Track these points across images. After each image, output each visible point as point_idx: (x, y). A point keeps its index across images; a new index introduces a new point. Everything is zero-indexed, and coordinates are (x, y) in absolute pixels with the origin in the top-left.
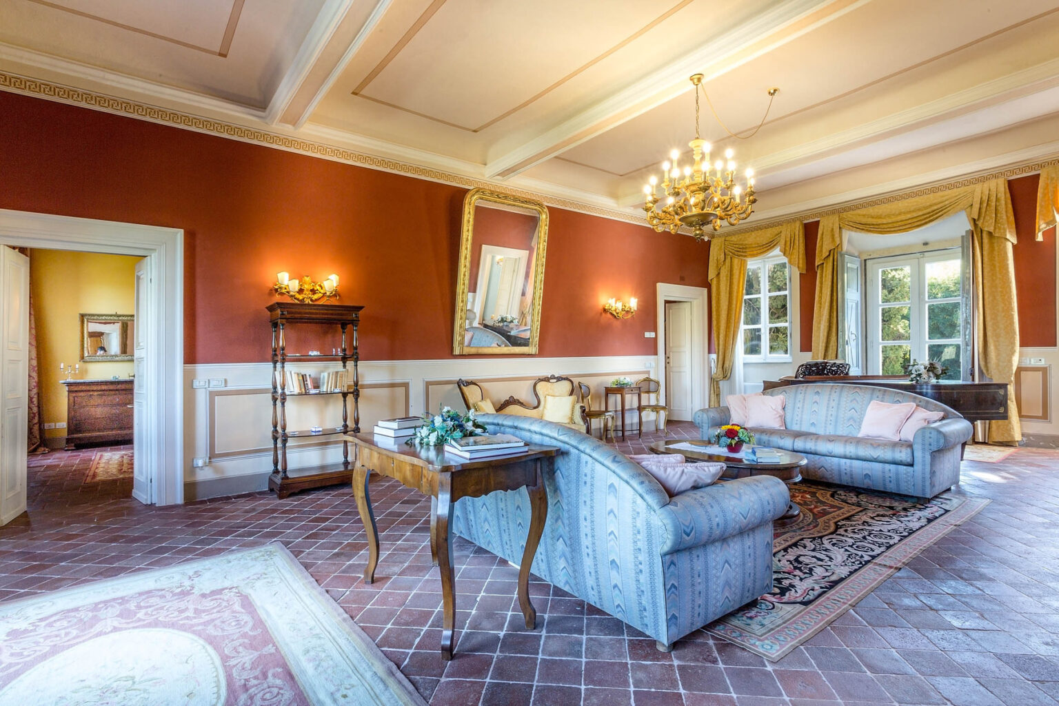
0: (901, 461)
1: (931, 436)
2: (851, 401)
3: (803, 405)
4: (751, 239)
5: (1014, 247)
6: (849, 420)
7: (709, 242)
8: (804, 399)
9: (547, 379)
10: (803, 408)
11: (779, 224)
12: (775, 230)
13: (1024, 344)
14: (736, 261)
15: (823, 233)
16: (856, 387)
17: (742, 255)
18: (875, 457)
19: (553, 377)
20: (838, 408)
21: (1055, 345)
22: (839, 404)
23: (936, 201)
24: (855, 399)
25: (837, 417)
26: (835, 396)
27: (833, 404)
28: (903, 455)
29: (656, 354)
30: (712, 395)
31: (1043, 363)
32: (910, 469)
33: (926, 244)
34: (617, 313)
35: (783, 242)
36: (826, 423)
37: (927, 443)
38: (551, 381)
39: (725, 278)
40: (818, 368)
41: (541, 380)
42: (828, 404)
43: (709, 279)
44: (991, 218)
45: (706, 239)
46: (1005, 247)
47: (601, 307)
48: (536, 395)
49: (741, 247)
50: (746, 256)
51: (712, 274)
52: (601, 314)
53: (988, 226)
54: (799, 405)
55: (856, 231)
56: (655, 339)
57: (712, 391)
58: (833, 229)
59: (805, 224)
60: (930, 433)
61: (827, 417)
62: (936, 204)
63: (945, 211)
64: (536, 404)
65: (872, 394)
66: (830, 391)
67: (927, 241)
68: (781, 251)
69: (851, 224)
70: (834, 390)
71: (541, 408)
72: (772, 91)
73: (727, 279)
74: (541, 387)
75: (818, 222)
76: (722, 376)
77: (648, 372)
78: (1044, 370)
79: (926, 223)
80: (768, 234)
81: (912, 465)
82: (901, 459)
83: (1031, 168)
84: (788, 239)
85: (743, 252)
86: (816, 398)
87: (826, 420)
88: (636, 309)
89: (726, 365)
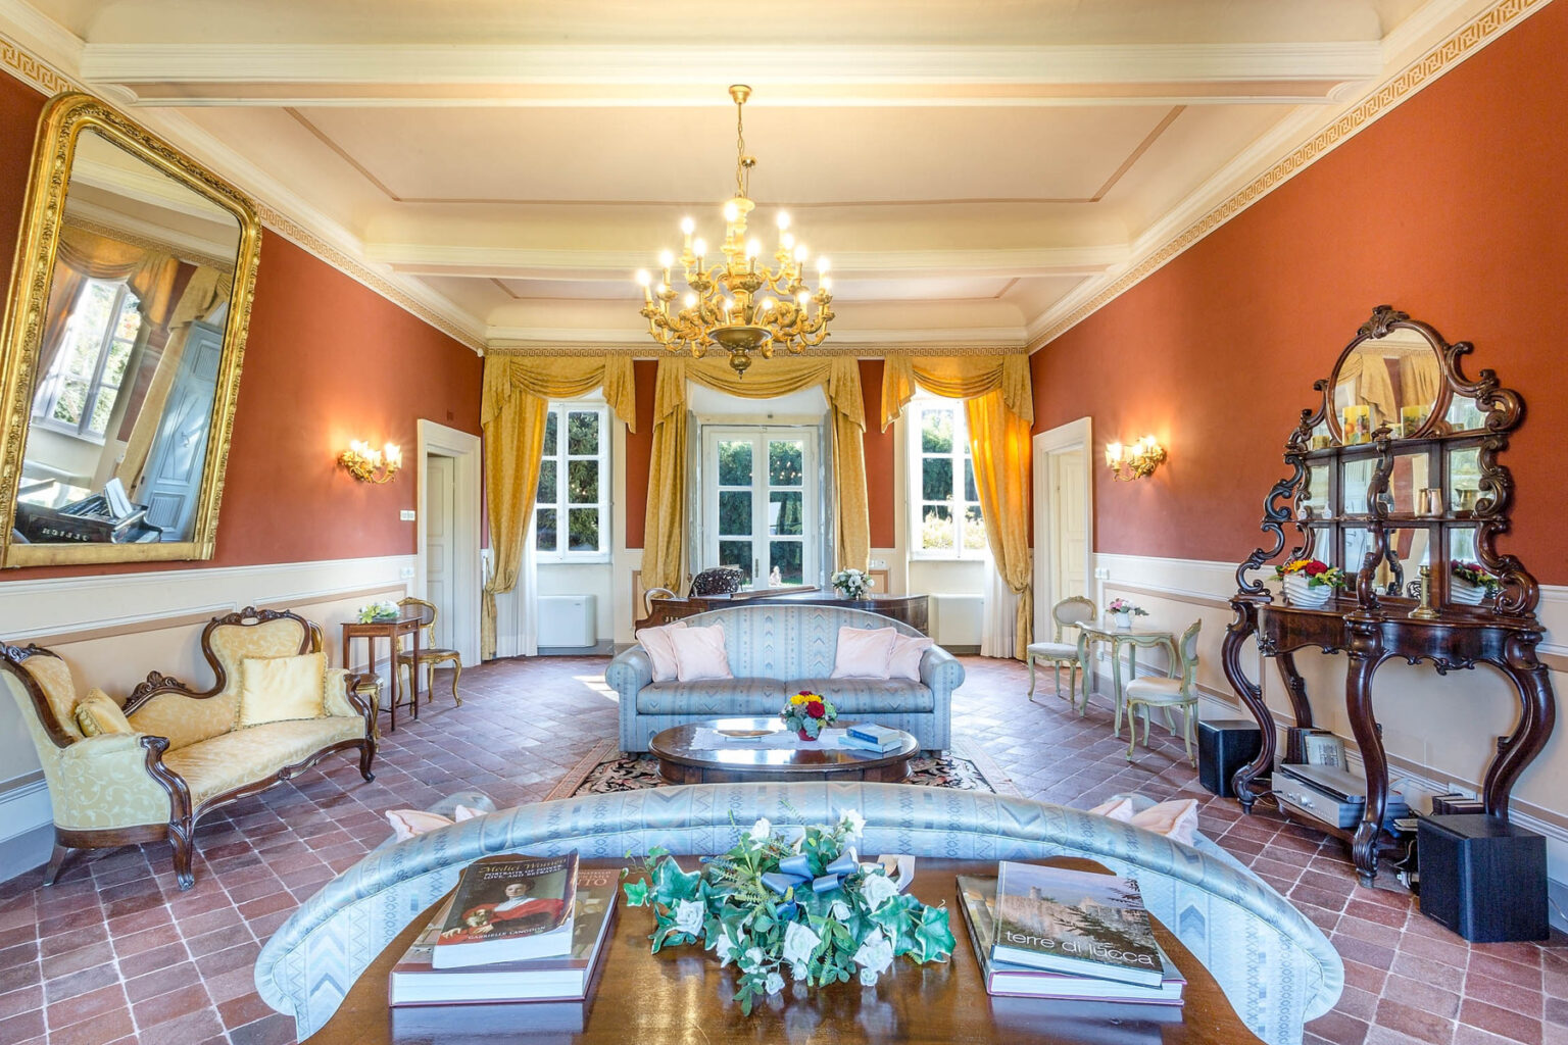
0: (924, 708)
1: (953, 671)
2: (816, 628)
3: (751, 639)
4: (558, 368)
5: (864, 434)
6: (815, 655)
7: (483, 358)
8: (752, 630)
9: (235, 619)
10: (752, 643)
11: (602, 354)
12: (599, 361)
13: (872, 547)
14: (529, 399)
15: (664, 379)
16: (816, 609)
17: (539, 391)
19: (249, 612)
20: (800, 640)
21: (894, 547)
22: (800, 634)
23: (793, 368)
24: (819, 626)
25: (800, 652)
26: (793, 622)
27: (793, 634)
28: (925, 699)
29: (415, 552)
30: (486, 618)
31: (884, 567)
32: (930, 716)
33: (770, 416)
34: (367, 471)
35: (607, 382)
36: (786, 663)
37: (949, 680)
38: (244, 621)
39: (509, 425)
40: (714, 578)
41: (215, 622)
42: (786, 635)
43: (483, 422)
44: (847, 399)
45: (480, 353)
46: (858, 434)
47: (334, 456)
48: (213, 662)
49: (540, 377)
50: (545, 393)
51: (487, 416)
52: (334, 470)
53: (844, 408)
54: (745, 638)
55: (705, 386)
56: (415, 524)
57: (485, 613)
58: (677, 377)
59: (636, 362)
60: (952, 668)
61: (786, 653)
62: (794, 371)
63: (803, 382)
64: (212, 683)
65: (838, 617)
66: (784, 616)
67: (773, 414)
68: (604, 394)
69: (700, 374)
70: (790, 614)
71: (231, 690)
72: (748, 161)
73: (514, 427)
74: (221, 639)
75: (656, 363)
76: (503, 586)
77: (403, 587)
78: (885, 573)
79: (783, 393)
80: (584, 366)
81: (930, 711)
82: (924, 705)
83: (875, 352)
84: (615, 380)
85: (542, 386)
86: (768, 626)
87: (786, 658)
88: (400, 466)
89: (512, 568)
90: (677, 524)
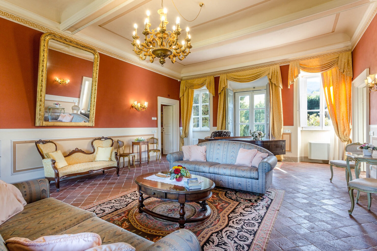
0: (254, 177)
1: (266, 166)
2: (232, 148)
3: (213, 150)
4: (196, 82)
5: (282, 90)
6: (231, 157)
7: (180, 82)
8: (214, 148)
9: (100, 139)
10: (213, 152)
11: (206, 76)
12: (204, 79)
13: (284, 125)
14: (190, 90)
15: (221, 81)
16: (234, 142)
17: (192, 88)
18: (243, 176)
19: (103, 138)
20: (227, 152)
21: (293, 126)
22: (227, 150)
23: (258, 71)
24: (234, 148)
25: (227, 155)
26: (226, 146)
27: (225, 150)
28: (254, 174)
29: (157, 127)
30: (181, 144)
31: (290, 132)
32: (257, 181)
33: (254, 88)
34: (138, 108)
35: (207, 84)
36: (222, 158)
37: (264, 169)
38: (102, 140)
39: (186, 97)
40: (219, 133)
41: (96, 139)
42: (223, 150)
43: (180, 97)
44: (275, 79)
45: (179, 80)
46: (279, 90)
47: (131, 105)
48: (93, 147)
49: (192, 85)
50: (193, 88)
51: (181, 95)
52: (130, 108)
53: (274, 81)
54: (212, 150)
55: (232, 81)
56: (157, 120)
57: (181, 142)
58: (224, 80)
59: (215, 77)
60: (265, 164)
61: (223, 155)
62: (258, 73)
63: (261, 75)
64: (93, 151)
65: (240, 145)
66: (224, 144)
67: (255, 87)
68: (206, 87)
69: (230, 78)
70: (226, 143)
71: (95, 153)
72: (201, 5)
73: (187, 98)
74: (96, 143)
75: (219, 77)
76: (184, 136)
77: (153, 135)
78: (290, 134)
79: (255, 79)
80: (202, 80)
81: (258, 179)
82: (253, 176)
83: (286, 62)
84: (209, 83)
85: (192, 87)
86: (219, 147)
87: (223, 157)
88: (147, 107)
89: (186, 132)
90: (224, 120)
